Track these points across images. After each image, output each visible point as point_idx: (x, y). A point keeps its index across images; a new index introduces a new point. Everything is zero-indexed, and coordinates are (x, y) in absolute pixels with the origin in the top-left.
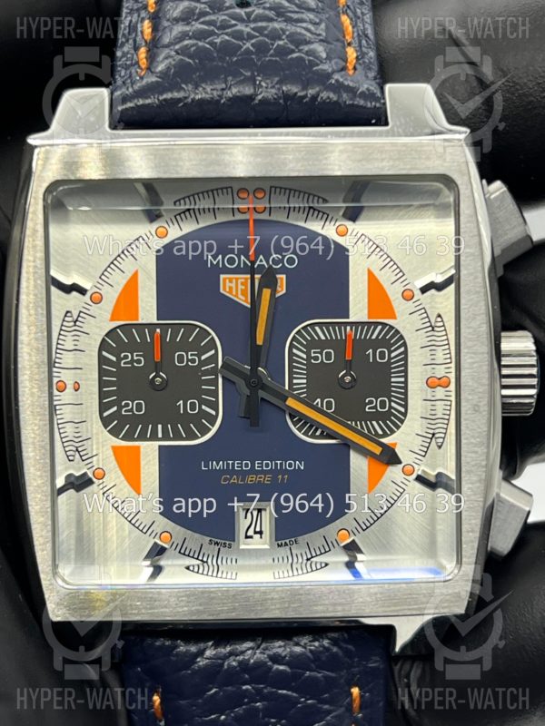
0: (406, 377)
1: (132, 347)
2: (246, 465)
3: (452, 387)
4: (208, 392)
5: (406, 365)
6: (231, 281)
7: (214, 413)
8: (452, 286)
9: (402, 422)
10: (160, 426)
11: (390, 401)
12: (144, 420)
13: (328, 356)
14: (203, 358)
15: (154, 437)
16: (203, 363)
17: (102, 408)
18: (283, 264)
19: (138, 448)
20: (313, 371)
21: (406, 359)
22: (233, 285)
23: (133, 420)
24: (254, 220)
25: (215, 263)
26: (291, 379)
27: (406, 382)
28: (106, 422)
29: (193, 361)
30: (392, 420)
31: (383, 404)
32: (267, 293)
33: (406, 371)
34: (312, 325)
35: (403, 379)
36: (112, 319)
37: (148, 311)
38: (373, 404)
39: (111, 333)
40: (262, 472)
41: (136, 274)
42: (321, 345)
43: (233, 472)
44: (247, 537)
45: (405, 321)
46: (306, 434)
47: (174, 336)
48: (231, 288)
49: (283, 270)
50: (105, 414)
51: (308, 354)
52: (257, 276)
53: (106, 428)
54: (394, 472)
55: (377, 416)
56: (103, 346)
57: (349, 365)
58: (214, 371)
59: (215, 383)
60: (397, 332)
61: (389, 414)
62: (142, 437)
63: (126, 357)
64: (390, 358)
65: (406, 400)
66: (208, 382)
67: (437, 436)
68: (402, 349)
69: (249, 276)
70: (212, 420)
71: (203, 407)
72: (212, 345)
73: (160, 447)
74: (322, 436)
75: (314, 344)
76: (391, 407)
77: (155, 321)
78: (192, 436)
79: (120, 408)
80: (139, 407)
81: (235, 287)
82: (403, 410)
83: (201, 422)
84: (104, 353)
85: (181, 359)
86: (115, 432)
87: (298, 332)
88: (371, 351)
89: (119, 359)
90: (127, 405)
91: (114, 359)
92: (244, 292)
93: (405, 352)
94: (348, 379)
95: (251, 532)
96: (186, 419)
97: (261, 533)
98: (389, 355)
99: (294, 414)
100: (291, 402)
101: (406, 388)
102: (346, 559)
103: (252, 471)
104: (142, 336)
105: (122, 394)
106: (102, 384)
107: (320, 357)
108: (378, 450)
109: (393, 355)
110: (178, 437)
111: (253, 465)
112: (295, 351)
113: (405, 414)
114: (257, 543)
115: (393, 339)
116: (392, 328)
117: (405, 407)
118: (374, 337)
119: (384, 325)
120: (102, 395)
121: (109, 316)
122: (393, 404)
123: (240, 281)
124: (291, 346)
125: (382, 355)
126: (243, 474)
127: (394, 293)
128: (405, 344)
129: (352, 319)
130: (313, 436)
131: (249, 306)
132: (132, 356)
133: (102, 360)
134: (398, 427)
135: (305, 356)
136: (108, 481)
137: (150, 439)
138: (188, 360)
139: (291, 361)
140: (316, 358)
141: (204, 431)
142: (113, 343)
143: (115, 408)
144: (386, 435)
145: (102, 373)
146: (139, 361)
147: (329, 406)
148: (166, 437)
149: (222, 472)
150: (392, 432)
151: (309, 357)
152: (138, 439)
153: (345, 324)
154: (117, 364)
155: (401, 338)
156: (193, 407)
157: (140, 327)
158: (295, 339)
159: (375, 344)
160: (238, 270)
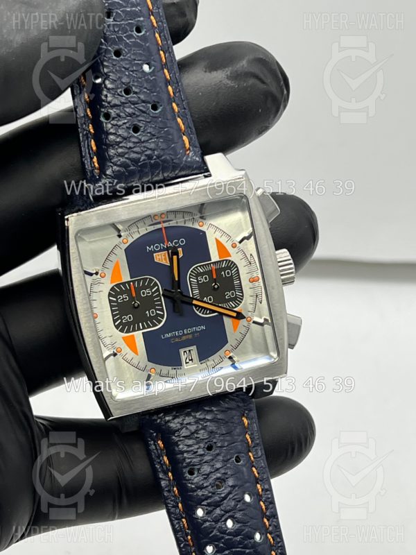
0: (240, 280)
1: (122, 293)
2: (181, 332)
3: (261, 280)
4: (158, 305)
5: (239, 275)
7: (162, 313)
8: (253, 237)
9: (242, 299)
10: (140, 324)
11: (235, 292)
12: (133, 323)
13: (206, 278)
14: (153, 290)
15: (139, 329)
16: (153, 293)
17: (115, 321)
18: (179, 244)
19: (133, 336)
20: (200, 286)
21: (238, 273)
22: (160, 257)
23: (128, 324)
24: (165, 228)
25: (150, 249)
26: (192, 292)
27: (240, 282)
28: (117, 327)
29: (149, 293)
30: (238, 299)
31: (233, 294)
32: (175, 257)
33: (239, 278)
34: (196, 267)
36: (111, 283)
37: (126, 277)
38: (229, 294)
39: (112, 289)
40: (188, 334)
41: (117, 262)
42: (201, 274)
43: (175, 337)
44: (186, 363)
45: (235, 257)
46: (203, 314)
47: (139, 284)
48: (159, 259)
49: (180, 246)
50: (116, 324)
51: (197, 279)
52: (170, 251)
53: (118, 330)
54: (243, 322)
55: (231, 300)
56: (110, 295)
57: (215, 281)
58: (159, 295)
59: (160, 300)
60: (233, 262)
61: (236, 297)
62: (134, 330)
63: (120, 298)
65: (242, 290)
66: (157, 301)
68: (236, 269)
69: (166, 252)
70: (162, 316)
71: (158, 312)
72: (156, 284)
73: (143, 333)
74: (210, 313)
75: (198, 275)
76: (236, 295)
77: (130, 280)
78: (155, 325)
79: (122, 320)
80: (130, 318)
81: (161, 258)
82: (241, 294)
83: (157, 318)
84: (111, 298)
85: (144, 293)
86: (122, 331)
87: (192, 271)
88: (223, 272)
89: (117, 299)
90: (124, 318)
91: (115, 299)
92: (165, 259)
93: (238, 270)
94: (216, 286)
95: (188, 361)
96: (151, 318)
97: (192, 360)
98: (231, 273)
99: (196, 306)
100: (195, 302)
101: (241, 285)
102: (231, 363)
103: (184, 334)
104: (125, 287)
105: (122, 314)
106: (112, 311)
107: (202, 280)
108: (235, 315)
110: (149, 327)
111: (183, 332)
113: (243, 296)
114: (191, 365)
115: (232, 265)
116: (230, 261)
117: (242, 293)
118: (223, 267)
119: (227, 260)
120: (113, 316)
121: (110, 282)
122: (237, 293)
123: (163, 255)
124: (190, 278)
125: (228, 273)
126: (180, 337)
127: (228, 246)
128: (237, 267)
129: (213, 260)
130: (206, 314)
131: (169, 265)
132: (123, 297)
133: (110, 301)
134: (241, 302)
135: (196, 281)
136: (123, 352)
137: (138, 330)
138: (147, 293)
139: (190, 284)
140: (200, 281)
141: (160, 322)
142: (113, 293)
143: (120, 321)
144: (236, 307)
145: (111, 306)
146: (126, 298)
147: (210, 300)
148: (144, 328)
149: (171, 338)
150: (239, 305)
151: (198, 281)
152: (132, 331)
153: (210, 264)
154: (117, 302)
155: (235, 264)
156: (153, 312)
157: (124, 284)
158: (190, 274)
159: (224, 269)
160: (160, 251)
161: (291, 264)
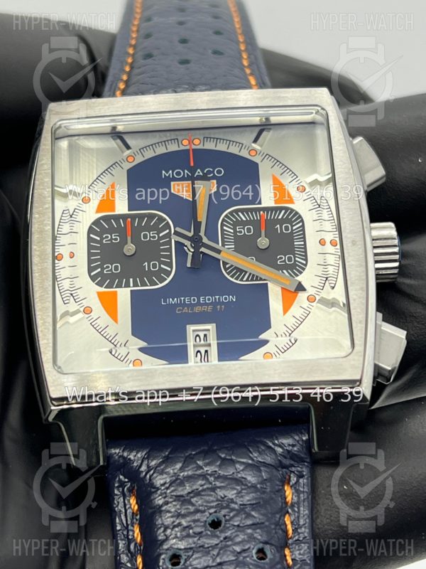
0: (305, 241)
1: (111, 230)
2: (194, 300)
3: (338, 246)
4: (165, 256)
5: (304, 234)
6: (178, 185)
7: (169, 269)
9: (304, 269)
10: (131, 280)
11: (295, 257)
12: (120, 276)
13: (249, 230)
14: (161, 235)
15: (127, 285)
16: (160, 238)
17: (91, 270)
18: (214, 174)
19: (116, 292)
20: (238, 240)
21: (303, 230)
22: (180, 188)
23: (113, 276)
24: (193, 150)
25: (167, 175)
27: (305, 244)
28: (93, 278)
29: (154, 237)
30: (297, 269)
31: (290, 259)
33: (304, 238)
34: (235, 210)
35: (303, 243)
36: (98, 211)
37: (122, 207)
38: (283, 259)
39: (96, 222)
40: (206, 304)
41: (113, 185)
42: (243, 223)
43: (184, 305)
45: (301, 205)
46: (237, 279)
47: (140, 222)
48: (179, 190)
49: (214, 178)
50: (92, 274)
51: (234, 229)
53: (94, 282)
55: (286, 267)
56: (91, 230)
59: (170, 250)
60: (297, 213)
61: (295, 265)
62: (119, 286)
63: (107, 237)
64: (292, 230)
65: (306, 256)
66: (165, 250)
67: (329, 279)
68: (301, 224)
69: (190, 182)
70: (168, 274)
71: (162, 266)
72: (167, 226)
73: (131, 291)
74: (248, 280)
75: (238, 223)
76: (295, 261)
77: (127, 212)
78: (153, 283)
79: (103, 269)
80: (116, 268)
81: (182, 189)
82: (304, 262)
83: (160, 275)
84: (92, 235)
85: (145, 236)
86: (100, 284)
87: (226, 216)
88: (278, 226)
89: (102, 239)
90: (107, 267)
91: (99, 239)
93: (303, 226)
96: (150, 274)
98: (292, 229)
101: (305, 248)
103: (199, 304)
105: (104, 261)
106: (89, 254)
107: (243, 231)
109: (294, 228)
110: (144, 284)
111: (199, 300)
112: (225, 228)
113: (306, 265)
115: (295, 217)
116: (293, 210)
117: (306, 260)
118: (280, 217)
119: (288, 208)
120: (90, 262)
122: (297, 259)
123: (184, 185)
124: (222, 225)
125: (287, 228)
126: (191, 307)
128: (302, 221)
129: (263, 205)
130: (242, 280)
131: (191, 200)
132: (111, 237)
133: (90, 239)
134: (301, 273)
135: (232, 231)
136: (94, 315)
137: (125, 287)
138: (150, 237)
139: (223, 234)
140: (241, 232)
141: (162, 280)
142: (97, 228)
143: (99, 270)
145: (90, 247)
146: (116, 239)
148: (135, 285)
149: (176, 305)
151: (235, 231)
152: (116, 287)
153: (259, 209)
154: (100, 242)
155: (300, 217)
156: (154, 266)
157: (117, 217)
158: (223, 220)
159: (281, 222)
160: (183, 179)
161: (395, 246)
